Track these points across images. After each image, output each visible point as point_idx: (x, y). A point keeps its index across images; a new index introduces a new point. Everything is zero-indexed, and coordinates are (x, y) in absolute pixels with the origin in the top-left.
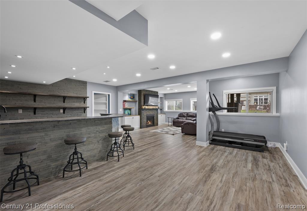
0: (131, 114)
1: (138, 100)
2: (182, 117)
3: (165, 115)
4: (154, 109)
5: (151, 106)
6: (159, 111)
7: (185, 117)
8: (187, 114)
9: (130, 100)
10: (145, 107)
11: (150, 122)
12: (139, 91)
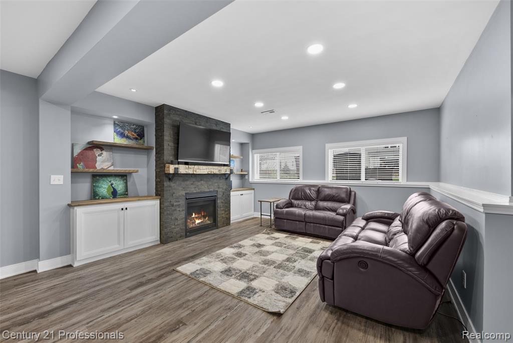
0: (125, 194)
1: (154, 145)
2: (302, 199)
3: (253, 191)
4: (215, 175)
5: (204, 167)
6: (235, 181)
7: (310, 199)
8: (318, 191)
9: (118, 140)
10: (176, 169)
11: (199, 218)
12: (157, 108)
